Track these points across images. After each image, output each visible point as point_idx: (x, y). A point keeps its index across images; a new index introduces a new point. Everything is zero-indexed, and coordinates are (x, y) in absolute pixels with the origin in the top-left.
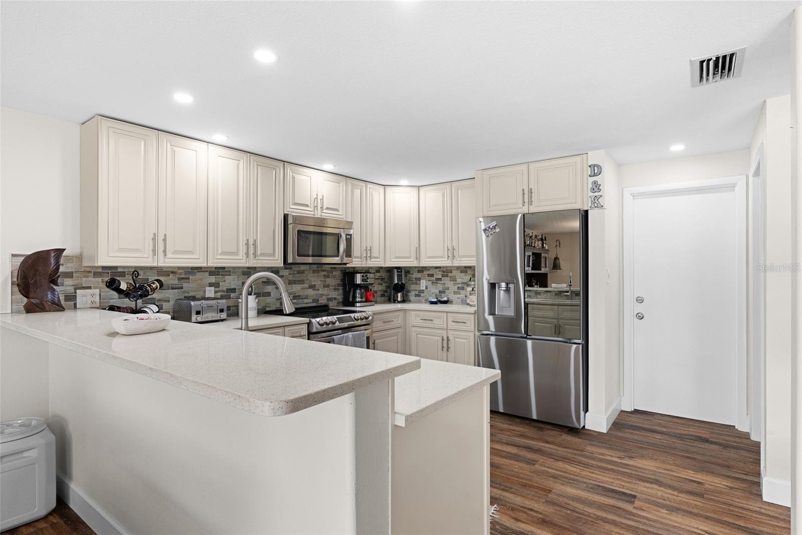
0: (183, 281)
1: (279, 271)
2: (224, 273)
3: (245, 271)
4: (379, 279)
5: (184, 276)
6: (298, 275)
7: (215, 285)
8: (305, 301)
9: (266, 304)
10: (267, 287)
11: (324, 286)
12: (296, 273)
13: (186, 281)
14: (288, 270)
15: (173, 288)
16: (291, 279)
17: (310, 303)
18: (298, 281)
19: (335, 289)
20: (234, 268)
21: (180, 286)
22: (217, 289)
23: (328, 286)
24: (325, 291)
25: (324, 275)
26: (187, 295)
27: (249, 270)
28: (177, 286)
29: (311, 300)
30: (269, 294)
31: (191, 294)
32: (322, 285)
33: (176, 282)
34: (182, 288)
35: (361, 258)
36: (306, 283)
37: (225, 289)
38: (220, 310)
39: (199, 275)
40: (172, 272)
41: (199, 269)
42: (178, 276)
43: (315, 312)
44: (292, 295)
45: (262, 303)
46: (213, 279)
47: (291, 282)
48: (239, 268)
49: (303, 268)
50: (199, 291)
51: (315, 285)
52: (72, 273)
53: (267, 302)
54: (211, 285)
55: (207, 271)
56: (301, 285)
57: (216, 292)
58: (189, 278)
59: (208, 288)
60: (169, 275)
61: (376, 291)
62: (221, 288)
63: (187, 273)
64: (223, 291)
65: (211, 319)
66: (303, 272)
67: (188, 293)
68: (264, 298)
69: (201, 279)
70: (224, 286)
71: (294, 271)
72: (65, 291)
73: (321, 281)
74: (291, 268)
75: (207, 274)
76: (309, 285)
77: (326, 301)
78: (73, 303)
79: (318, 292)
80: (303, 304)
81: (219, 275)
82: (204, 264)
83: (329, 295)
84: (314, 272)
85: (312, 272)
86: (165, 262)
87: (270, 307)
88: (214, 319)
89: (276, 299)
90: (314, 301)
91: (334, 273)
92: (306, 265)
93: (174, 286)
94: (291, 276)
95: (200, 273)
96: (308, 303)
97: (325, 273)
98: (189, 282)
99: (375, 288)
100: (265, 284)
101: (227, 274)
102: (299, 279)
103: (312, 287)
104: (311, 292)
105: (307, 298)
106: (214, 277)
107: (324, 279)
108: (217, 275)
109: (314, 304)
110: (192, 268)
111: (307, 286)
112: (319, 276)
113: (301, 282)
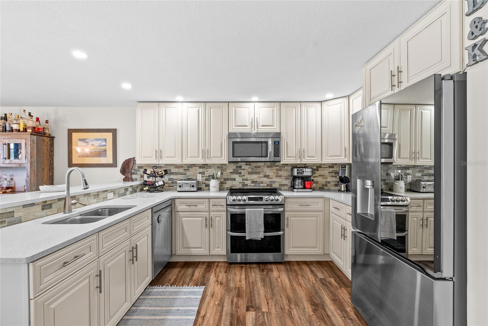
0: (186, 171)
1: (241, 166)
2: (207, 167)
3: (219, 166)
4: (333, 172)
5: (187, 168)
6: (255, 169)
7: (203, 173)
8: (261, 185)
9: (232, 185)
10: (233, 175)
11: (277, 176)
12: (254, 167)
13: (188, 171)
14: (248, 166)
15: (182, 174)
16: (250, 171)
17: (266, 186)
18: (255, 172)
19: (286, 179)
20: (213, 164)
21: (185, 173)
22: (203, 175)
23: (281, 176)
24: (278, 180)
25: (277, 169)
26: (188, 177)
27: (222, 166)
28: (184, 173)
29: (266, 185)
30: (234, 179)
31: (190, 177)
32: (275, 176)
33: (183, 171)
34: (186, 174)
35: (296, 158)
36: (262, 174)
37: (208, 175)
38: (192, 186)
39: (194, 168)
40: (181, 167)
41: (194, 165)
42: (184, 168)
43: (270, 192)
44: (251, 181)
45: (230, 184)
46: (201, 170)
47: (250, 173)
48: (215, 164)
49: (259, 164)
50: (194, 176)
51: (269, 175)
52: (143, 167)
53: (233, 184)
54: (200, 173)
55: (198, 166)
56: (258, 175)
57: (202, 177)
58: (189, 170)
59: (198, 175)
60: (180, 168)
61: (330, 181)
62: (205, 175)
63: (188, 167)
64: (207, 176)
65: (187, 190)
66: (260, 167)
67: (189, 176)
68: (231, 181)
69: (195, 170)
70: (207, 174)
71: (253, 166)
72: (140, 174)
73: (273, 172)
74: (250, 165)
75: (198, 167)
76: (264, 175)
77: (278, 186)
78: (143, 178)
79: (271, 180)
80: (260, 186)
81: (204, 168)
82: (180, 162)
83: (281, 182)
84: (268, 167)
85: (266, 167)
86: (162, 162)
87: (235, 187)
88: (189, 190)
89: (240, 183)
90: (268, 185)
91: (286, 168)
92: (262, 163)
93: (182, 173)
94: (251, 169)
95: (195, 167)
96: (264, 186)
97: (278, 168)
98: (189, 172)
99: (328, 179)
100: (232, 174)
101: (209, 167)
102: (256, 171)
103: (267, 176)
104: (265, 180)
105: (263, 183)
106: (202, 169)
107: (276, 172)
108: (203, 168)
109: (269, 188)
110: (190, 165)
111: (263, 176)
112: (272, 169)
113: (259, 173)
